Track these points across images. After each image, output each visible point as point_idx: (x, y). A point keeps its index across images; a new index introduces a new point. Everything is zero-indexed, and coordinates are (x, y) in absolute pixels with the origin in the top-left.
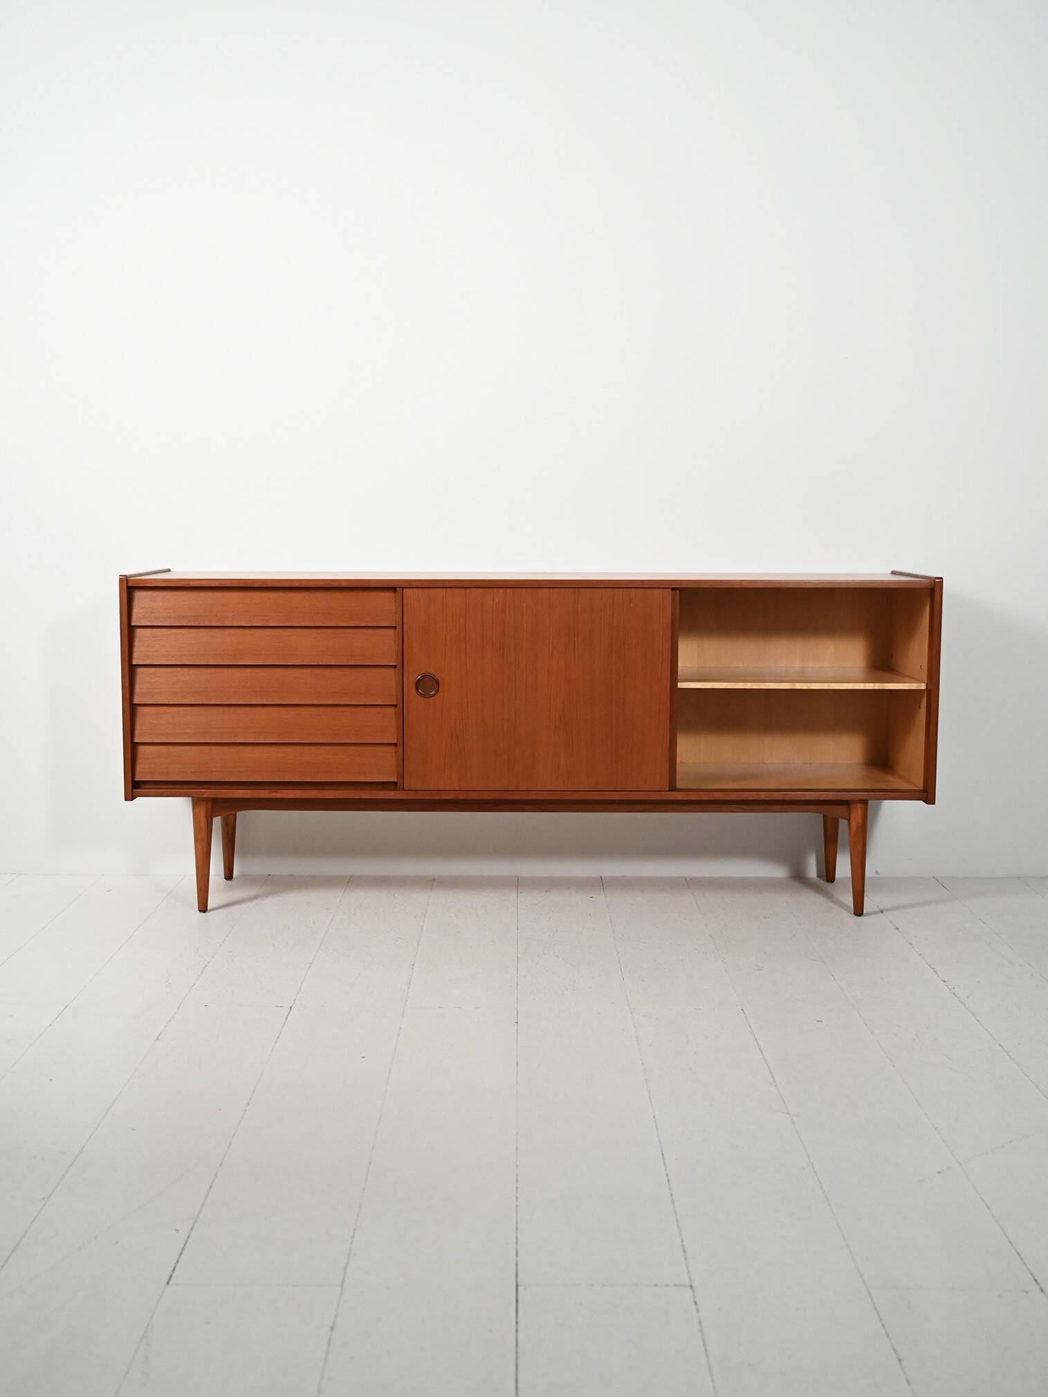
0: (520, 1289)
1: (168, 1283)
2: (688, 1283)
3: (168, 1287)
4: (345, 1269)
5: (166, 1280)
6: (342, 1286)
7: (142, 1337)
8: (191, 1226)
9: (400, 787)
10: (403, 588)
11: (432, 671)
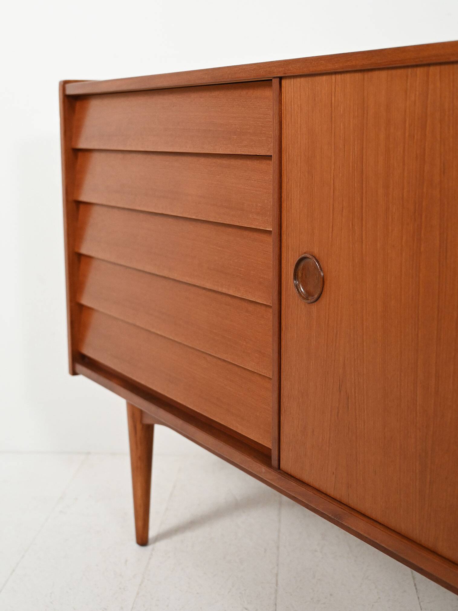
9: (275, 462)
10: (281, 78)
11: (316, 251)
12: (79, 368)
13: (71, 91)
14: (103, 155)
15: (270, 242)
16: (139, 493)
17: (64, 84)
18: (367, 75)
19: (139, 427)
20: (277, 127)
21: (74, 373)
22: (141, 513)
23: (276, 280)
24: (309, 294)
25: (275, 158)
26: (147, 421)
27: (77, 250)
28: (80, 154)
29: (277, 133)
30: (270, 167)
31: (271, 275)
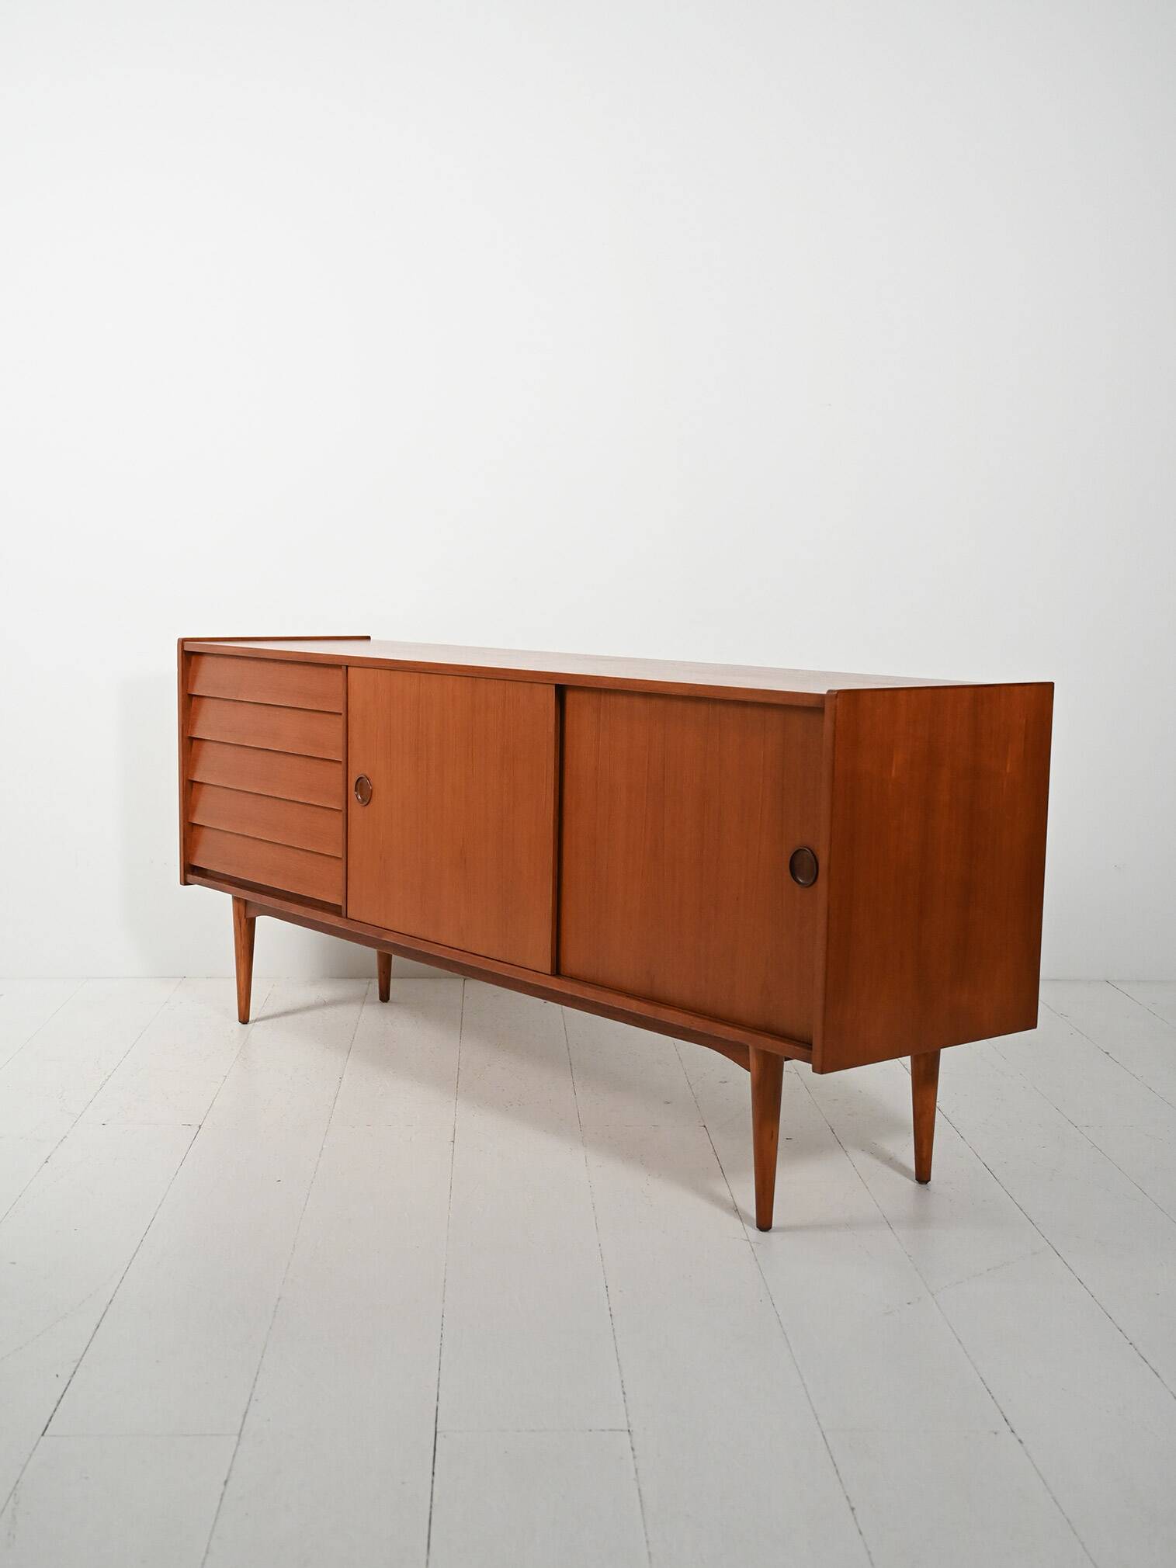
0: (438, 1434)
1: (43, 1435)
2: (626, 1428)
3: (42, 1438)
4: (245, 1417)
5: (41, 1433)
6: (240, 1435)
7: (11, 1494)
8: (73, 1370)
9: (344, 914)
10: (347, 666)
11: (367, 773)
12: (190, 877)
13: (188, 647)
14: (211, 700)
15: (340, 768)
16: (242, 978)
17: (182, 642)
18: (392, 672)
19: (244, 921)
20: (345, 696)
21: (185, 883)
22: (243, 993)
23: (345, 792)
24: (363, 800)
25: (344, 714)
26: (250, 915)
27: (190, 778)
28: (194, 698)
29: (345, 699)
30: (340, 720)
31: (341, 790)
